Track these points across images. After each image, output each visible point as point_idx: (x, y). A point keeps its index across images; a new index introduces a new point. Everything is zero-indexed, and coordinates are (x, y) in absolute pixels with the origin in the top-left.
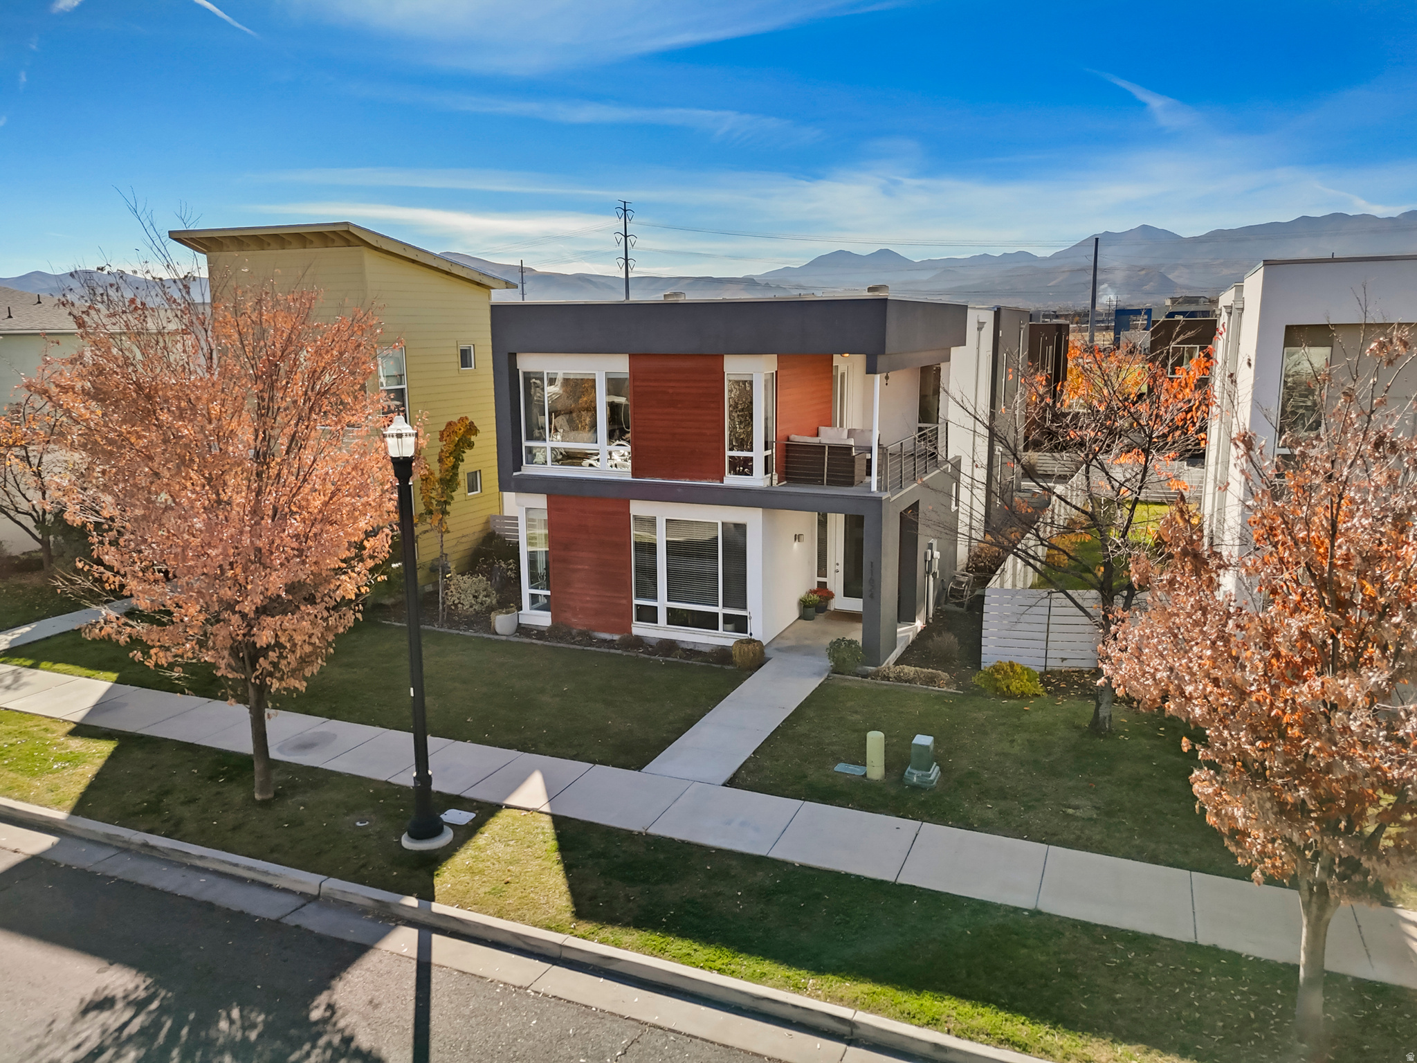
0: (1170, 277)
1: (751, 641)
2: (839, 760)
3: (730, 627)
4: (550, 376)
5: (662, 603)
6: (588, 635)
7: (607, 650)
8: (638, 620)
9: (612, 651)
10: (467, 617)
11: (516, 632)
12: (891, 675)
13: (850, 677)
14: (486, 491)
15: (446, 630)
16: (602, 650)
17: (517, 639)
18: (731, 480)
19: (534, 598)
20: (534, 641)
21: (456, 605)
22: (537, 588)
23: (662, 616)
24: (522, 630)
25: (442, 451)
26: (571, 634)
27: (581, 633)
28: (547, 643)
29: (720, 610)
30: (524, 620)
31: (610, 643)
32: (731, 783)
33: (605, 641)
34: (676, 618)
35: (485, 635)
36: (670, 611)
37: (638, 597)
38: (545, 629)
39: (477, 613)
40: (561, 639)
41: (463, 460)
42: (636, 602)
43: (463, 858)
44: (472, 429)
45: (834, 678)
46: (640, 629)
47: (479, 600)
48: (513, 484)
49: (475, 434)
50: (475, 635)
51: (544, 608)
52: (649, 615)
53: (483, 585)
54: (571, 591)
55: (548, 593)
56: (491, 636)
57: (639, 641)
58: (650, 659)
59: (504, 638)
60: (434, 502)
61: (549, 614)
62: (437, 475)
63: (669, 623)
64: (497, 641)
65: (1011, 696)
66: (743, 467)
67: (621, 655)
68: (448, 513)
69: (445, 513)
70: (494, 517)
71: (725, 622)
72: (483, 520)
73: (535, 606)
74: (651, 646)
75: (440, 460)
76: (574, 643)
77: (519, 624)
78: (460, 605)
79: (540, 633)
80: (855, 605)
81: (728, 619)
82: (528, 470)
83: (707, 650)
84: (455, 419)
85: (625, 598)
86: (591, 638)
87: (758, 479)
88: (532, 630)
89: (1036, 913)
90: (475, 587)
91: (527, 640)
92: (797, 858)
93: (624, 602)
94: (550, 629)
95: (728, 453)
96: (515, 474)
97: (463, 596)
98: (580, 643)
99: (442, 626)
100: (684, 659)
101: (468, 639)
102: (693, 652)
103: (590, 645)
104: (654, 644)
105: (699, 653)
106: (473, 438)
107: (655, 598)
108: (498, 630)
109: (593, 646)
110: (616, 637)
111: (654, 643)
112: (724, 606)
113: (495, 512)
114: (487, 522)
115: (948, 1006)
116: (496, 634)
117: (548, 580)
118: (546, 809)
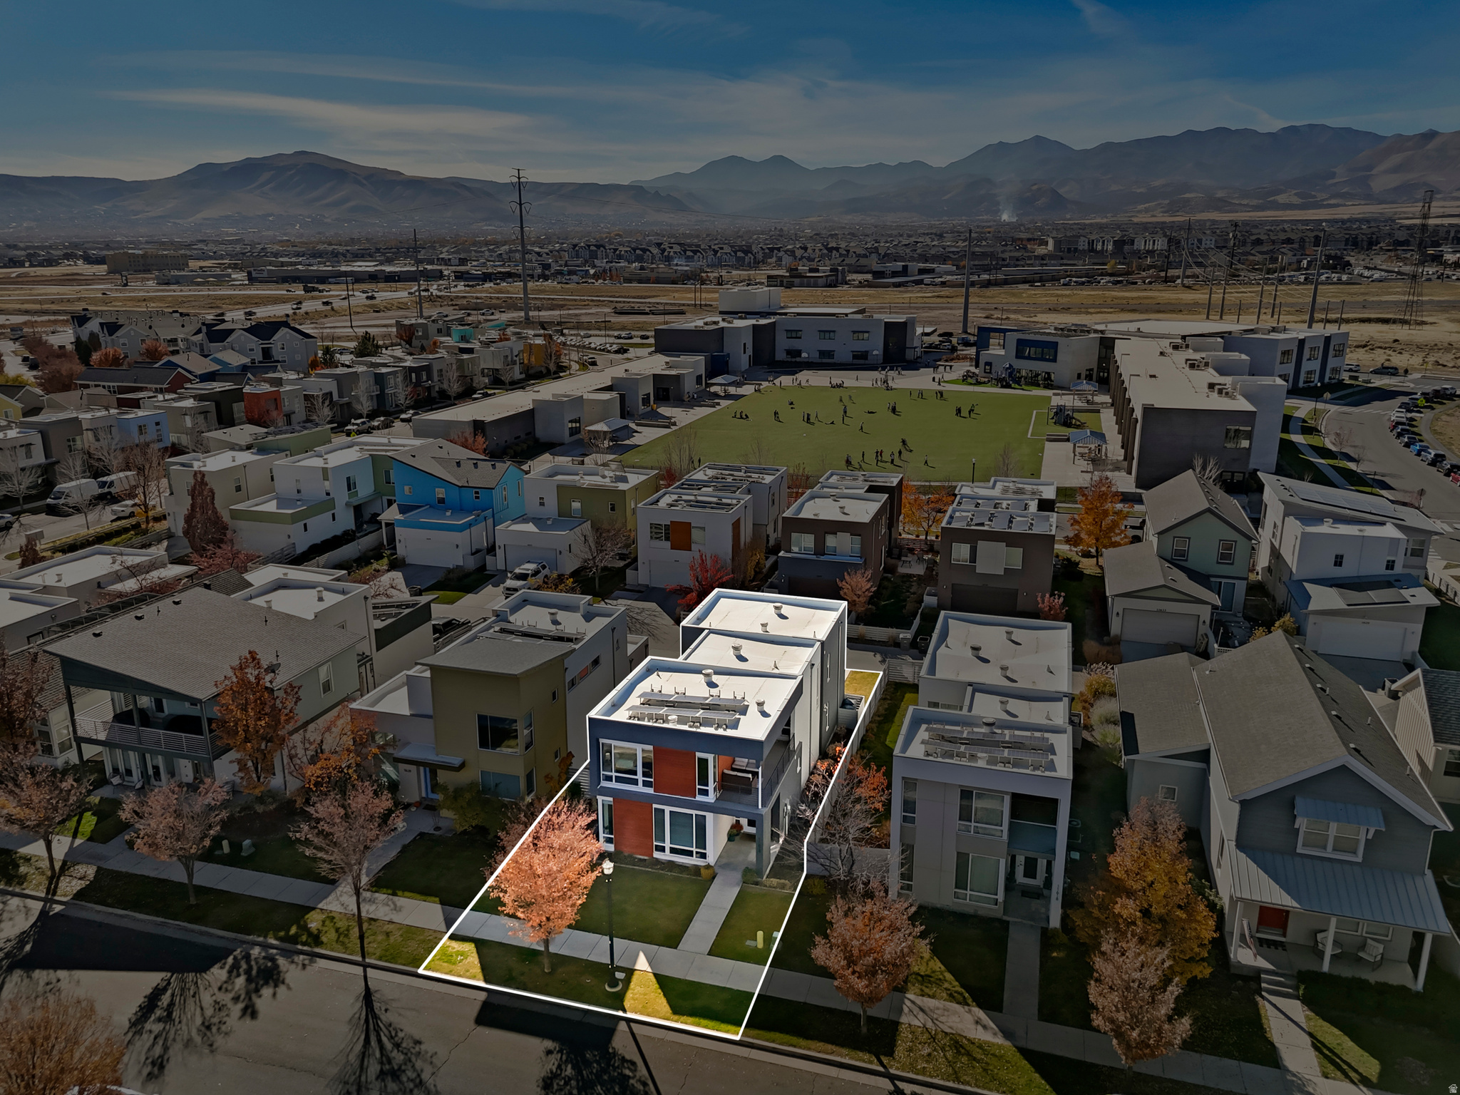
0: (1061, 191)
1: (708, 865)
2: (747, 939)
3: (699, 857)
5: (668, 845)
6: (632, 857)
9: (645, 864)
12: (767, 885)
13: (750, 886)
16: (640, 863)
18: (699, 798)
19: (605, 838)
22: (606, 834)
23: (667, 850)
26: (624, 856)
27: (630, 855)
29: (694, 850)
31: (643, 861)
32: (710, 954)
33: (641, 859)
34: (673, 851)
36: (671, 848)
37: (658, 842)
38: (612, 853)
40: (621, 860)
42: (656, 844)
43: (629, 995)
45: (744, 886)
46: (657, 855)
52: (662, 849)
54: (624, 837)
55: (612, 837)
57: (658, 861)
61: (613, 845)
63: (670, 853)
65: (812, 896)
66: (705, 793)
67: (649, 866)
71: (697, 855)
74: (662, 863)
80: (752, 830)
81: (698, 853)
82: (604, 784)
83: (689, 866)
85: (651, 842)
86: (634, 859)
87: (711, 798)
88: (605, 853)
89: (805, 1003)
92: (735, 988)
93: (651, 844)
94: (614, 853)
95: (697, 787)
96: (598, 787)
98: (630, 863)
100: (678, 869)
102: (682, 867)
104: (664, 862)
105: (685, 867)
107: (664, 843)
110: (646, 858)
112: (696, 847)
115: (777, 1035)
118: (649, 970)
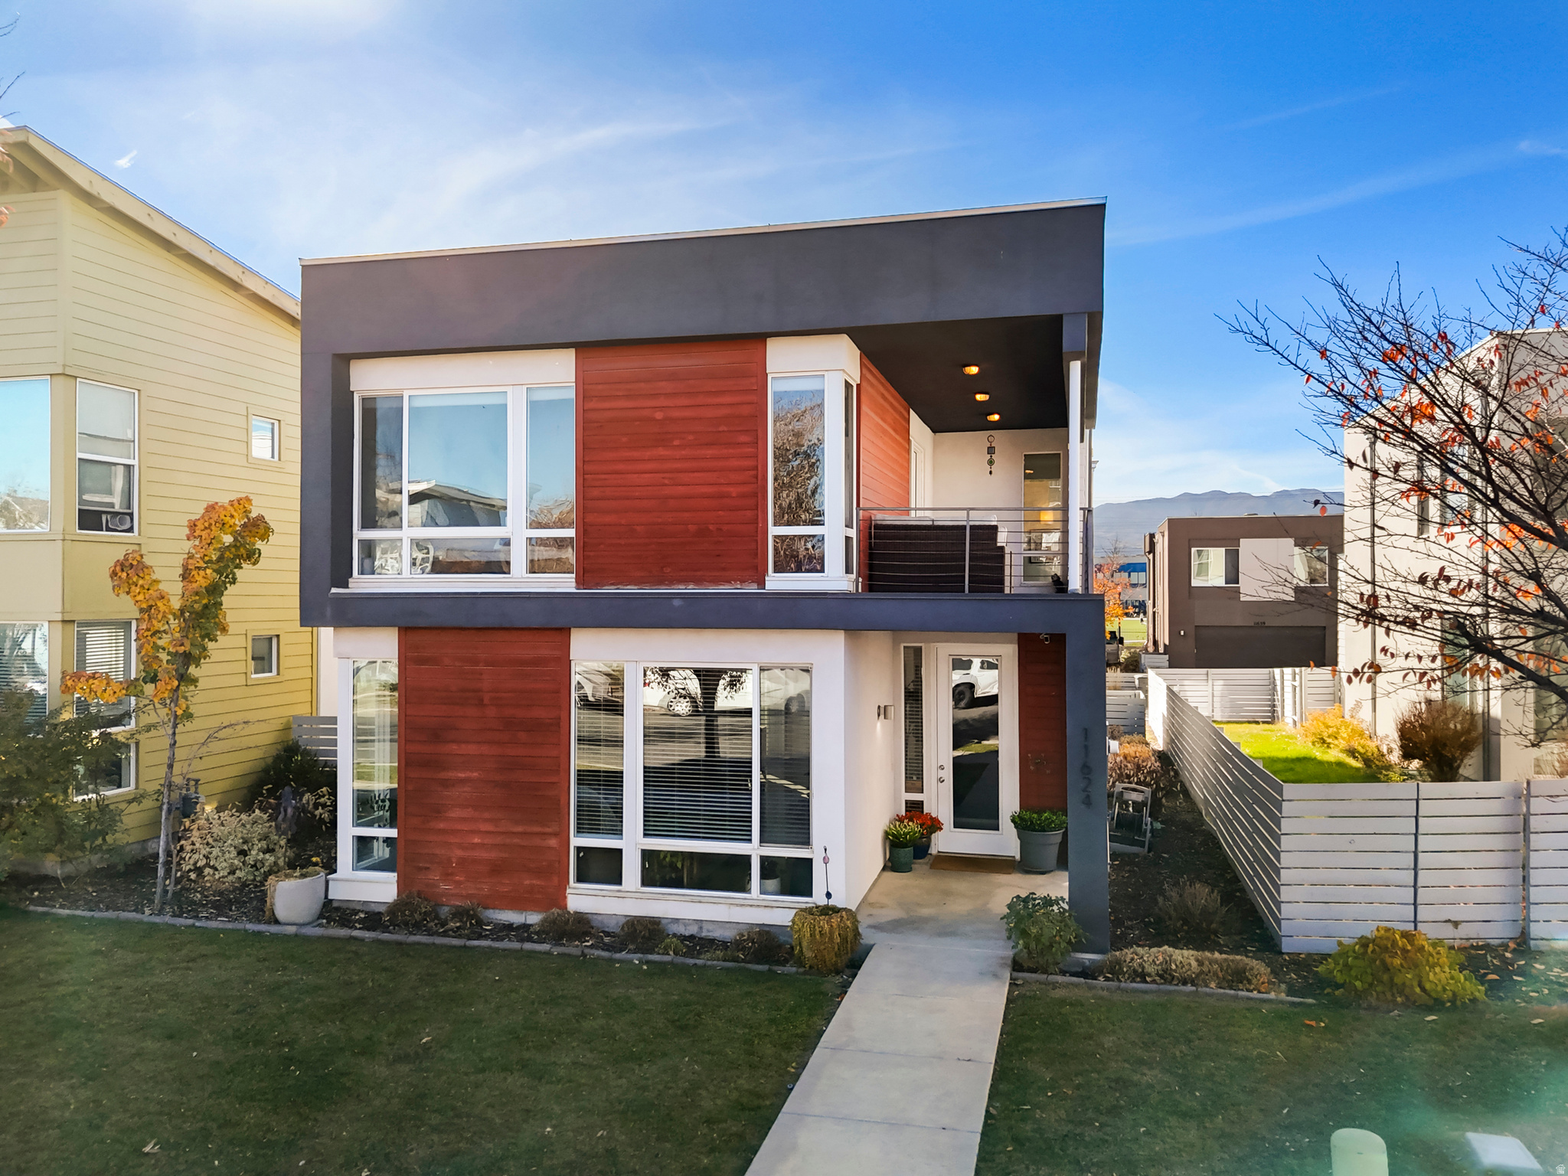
1: (828, 911)
3: (772, 884)
4: (417, 403)
5: (632, 841)
6: (475, 916)
7: (516, 945)
8: (580, 879)
9: (528, 946)
10: (221, 893)
11: (321, 916)
12: (1149, 969)
13: (1060, 979)
14: (286, 674)
15: (168, 919)
16: (506, 944)
17: (319, 931)
18: (778, 582)
19: (363, 845)
20: (356, 933)
21: (199, 871)
22: (370, 824)
23: (632, 869)
24: (332, 912)
25: (191, 557)
26: (437, 917)
27: (459, 914)
28: (386, 936)
29: (754, 849)
30: (338, 893)
31: (523, 932)
33: (510, 927)
34: (659, 870)
35: (250, 927)
36: (647, 855)
37: (580, 830)
38: (382, 909)
39: (245, 885)
40: (418, 927)
41: (234, 581)
42: (577, 841)
44: (258, 527)
45: (1026, 982)
46: (584, 899)
47: (250, 860)
48: (329, 612)
49: (264, 537)
50: (230, 926)
51: (382, 866)
52: (603, 867)
53: (259, 829)
54: (442, 826)
55: (393, 833)
56: (262, 927)
57: (582, 926)
58: (612, 961)
59: (292, 930)
60: (164, 657)
61: (392, 877)
62: (176, 604)
63: (644, 883)
64: (275, 936)
66: (803, 556)
67: (548, 953)
68: (194, 681)
69: (184, 678)
70: (299, 720)
71: (765, 875)
72: (277, 725)
73: (365, 863)
74: (607, 934)
75: (186, 575)
76: (445, 934)
77: (328, 903)
78: (207, 870)
79: (373, 918)
81: (770, 867)
82: (360, 584)
83: (728, 934)
84: (224, 499)
85: (555, 835)
86: (480, 923)
88: (356, 912)
90: (242, 833)
91: (343, 932)
93: (553, 842)
94: (394, 908)
95: (774, 531)
96: (334, 590)
97: (216, 852)
98: (457, 933)
99: (161, 912)
100: (684, 955)
101: (211, 936)
102: (697, 943)
103: (480, 937)
104: (617, 930)
105: (709, 944)
106: (259, 544)
107: (617, 832)
108: (281, 913)
109: (486, 937)
110: (534, 918)
111: (613, 926)
112: (763, 840)
113: (303, 710)
114: (287, 728)
116: (277, 922)
117: (393, 809)
